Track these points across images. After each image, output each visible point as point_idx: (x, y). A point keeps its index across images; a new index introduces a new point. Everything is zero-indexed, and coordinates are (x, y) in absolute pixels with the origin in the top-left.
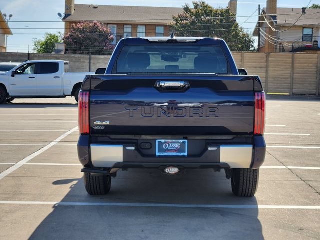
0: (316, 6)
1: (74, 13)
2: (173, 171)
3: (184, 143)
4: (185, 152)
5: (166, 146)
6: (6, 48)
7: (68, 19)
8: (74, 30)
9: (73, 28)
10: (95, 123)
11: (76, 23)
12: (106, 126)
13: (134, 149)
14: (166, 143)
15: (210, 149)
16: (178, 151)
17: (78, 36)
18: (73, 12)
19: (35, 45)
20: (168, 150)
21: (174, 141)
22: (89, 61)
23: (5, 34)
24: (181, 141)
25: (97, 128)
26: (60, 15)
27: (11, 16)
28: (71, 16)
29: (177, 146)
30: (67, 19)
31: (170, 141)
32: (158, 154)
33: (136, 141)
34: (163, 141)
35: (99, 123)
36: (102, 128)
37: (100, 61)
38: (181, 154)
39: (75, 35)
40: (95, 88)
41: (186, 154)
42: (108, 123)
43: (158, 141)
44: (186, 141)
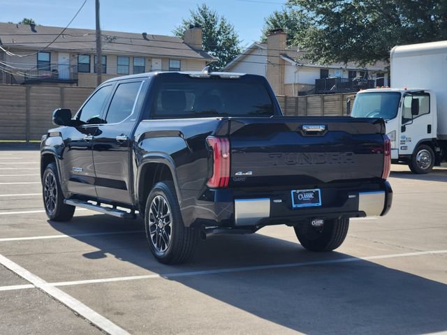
0: (28, 21)
2: (319, 222)
3: (317, 192)
4: (319, 202)
5: (300, 197)
10: (236, 174)
12: (248, 177)
13: (281, 201)
14: (300, 193)
15: (350, 197)
16: (312, 201)
20: (302, 202)
21: (308, 190)
24: (314, 190)
25: (238, 180)
29: (311, 196)
31: (304, 191)
32: (294, 206)
34: (298, 191)
35: (241, 174)
36: (242, 179)
38: (316, 205)
40: (233, 133)
41: (320, 204)
42: (250, 173)
43: (293, 191)
44: (319, 190)
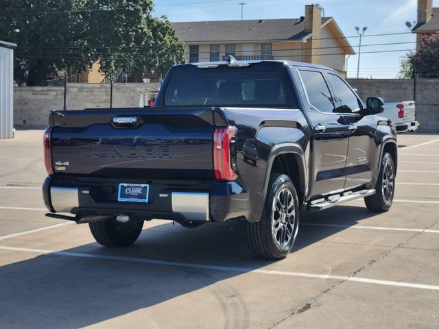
1: (431, 20)
2: (125, 219)
3: (146, 187)
4: (145, 198)
5: (128, 191)
6: (346, 73)
7: (421, 29)
8: (426, 44)
9: (424, 41)
10: (57, 163)
11: (429, 34)
13: (88, 192)
14: (128, 187)
15: (161, 195)
17: (429, 51)
18: (429, 19)
19: (403, 66)
20: (129, 196)
21: (136, 185)
22: (413, 87)
23: (345, 54)
24: (143, 185)
26: (408, 24)
27: (365, 29)
28: (424, 25)
29: (139, 191)
30: (419, 29)
31: (133, 185)
32: (119, 199)
33: (99, 184)
34: (126, 185)
35: (59, 163)
37: (430, 87)
38: (141, 201)
39: (425, 50)
41: (147, 201)
43: (120, 185)
44: (148, 185)
